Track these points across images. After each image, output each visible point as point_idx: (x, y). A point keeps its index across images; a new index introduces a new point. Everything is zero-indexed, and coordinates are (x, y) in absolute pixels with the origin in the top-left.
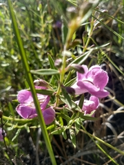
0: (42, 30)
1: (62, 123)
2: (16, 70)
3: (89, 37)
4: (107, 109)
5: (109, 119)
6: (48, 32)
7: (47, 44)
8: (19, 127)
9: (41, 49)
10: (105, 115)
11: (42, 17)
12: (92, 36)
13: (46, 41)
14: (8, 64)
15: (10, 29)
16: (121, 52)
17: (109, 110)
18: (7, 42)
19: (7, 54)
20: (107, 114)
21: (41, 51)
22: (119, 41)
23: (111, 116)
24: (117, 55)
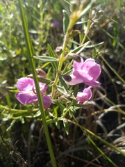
0: (41, 26)
1: (56, 114)
2: (13, 65)
3: (86, 35)
4: (98, 106)
5: (100, 117)
6: (46, 30)
7: (45, 41)
8: (14, 118)
9: (38, 46)
10: (96, 113)
11: (41, 14)
12: (88, 35)
13: (44, 38)
14: (5, 59)
15: (9, 24)
16: (115, 54)
17: (101, 108)
18: (6, 36)
19: (5, 49)
20: (98, 112)
21: (38, 47)
22: (114, 44)
23: (102, 115)
24: (111, 57)
